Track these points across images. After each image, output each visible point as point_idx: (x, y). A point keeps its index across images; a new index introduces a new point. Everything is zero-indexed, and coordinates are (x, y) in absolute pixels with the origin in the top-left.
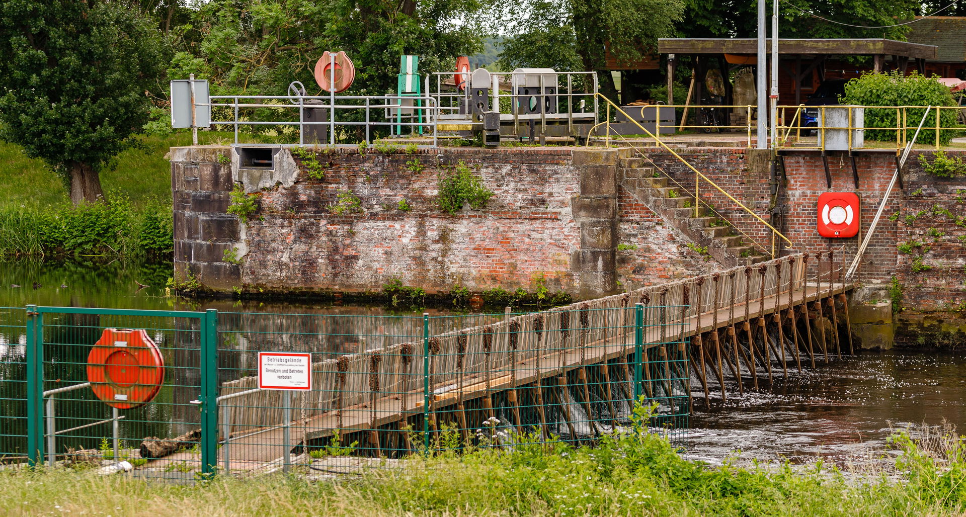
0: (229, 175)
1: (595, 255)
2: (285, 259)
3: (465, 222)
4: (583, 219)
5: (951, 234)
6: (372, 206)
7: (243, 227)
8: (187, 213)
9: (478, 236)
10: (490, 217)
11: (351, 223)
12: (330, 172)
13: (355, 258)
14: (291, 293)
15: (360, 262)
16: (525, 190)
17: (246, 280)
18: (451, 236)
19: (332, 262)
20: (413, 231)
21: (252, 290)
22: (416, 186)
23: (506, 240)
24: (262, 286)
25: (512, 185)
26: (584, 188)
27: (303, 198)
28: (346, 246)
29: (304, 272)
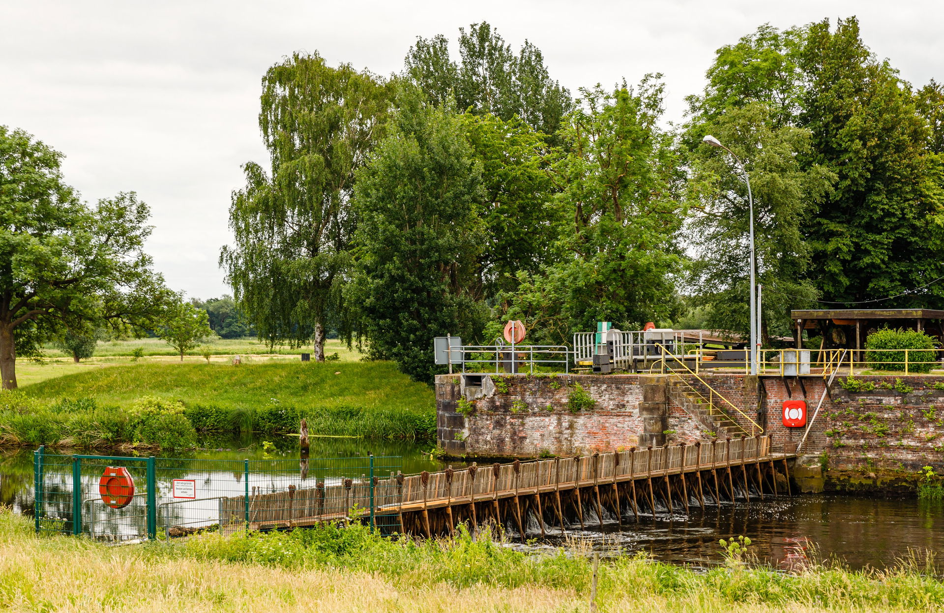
0: (459, 390)
1: (652, 437)
2: (488, 438)
3: (583, 417)
4: (645, 416)
5: (857, 425)
6: (533, 409)
7: (466, 420)
8: (440, 412)
9: (589, 425)
10: (596, 414)
11: (522, 418)
12: (512, 389)
13: (525, 438)
14: (492, 458)
15: (528, 440)
16: (614, 399)
17: (469, 450)
18: (575, 425)
19: (513, 441)
20: (555, 423)
21: (472, 456)
22: (557, 397)
23: (604, 428)
24: (476, 454)
25: (607, 396)
26: (645, 398)
27: (498, 404)
28: (520, 431)
29: (498, 446)
